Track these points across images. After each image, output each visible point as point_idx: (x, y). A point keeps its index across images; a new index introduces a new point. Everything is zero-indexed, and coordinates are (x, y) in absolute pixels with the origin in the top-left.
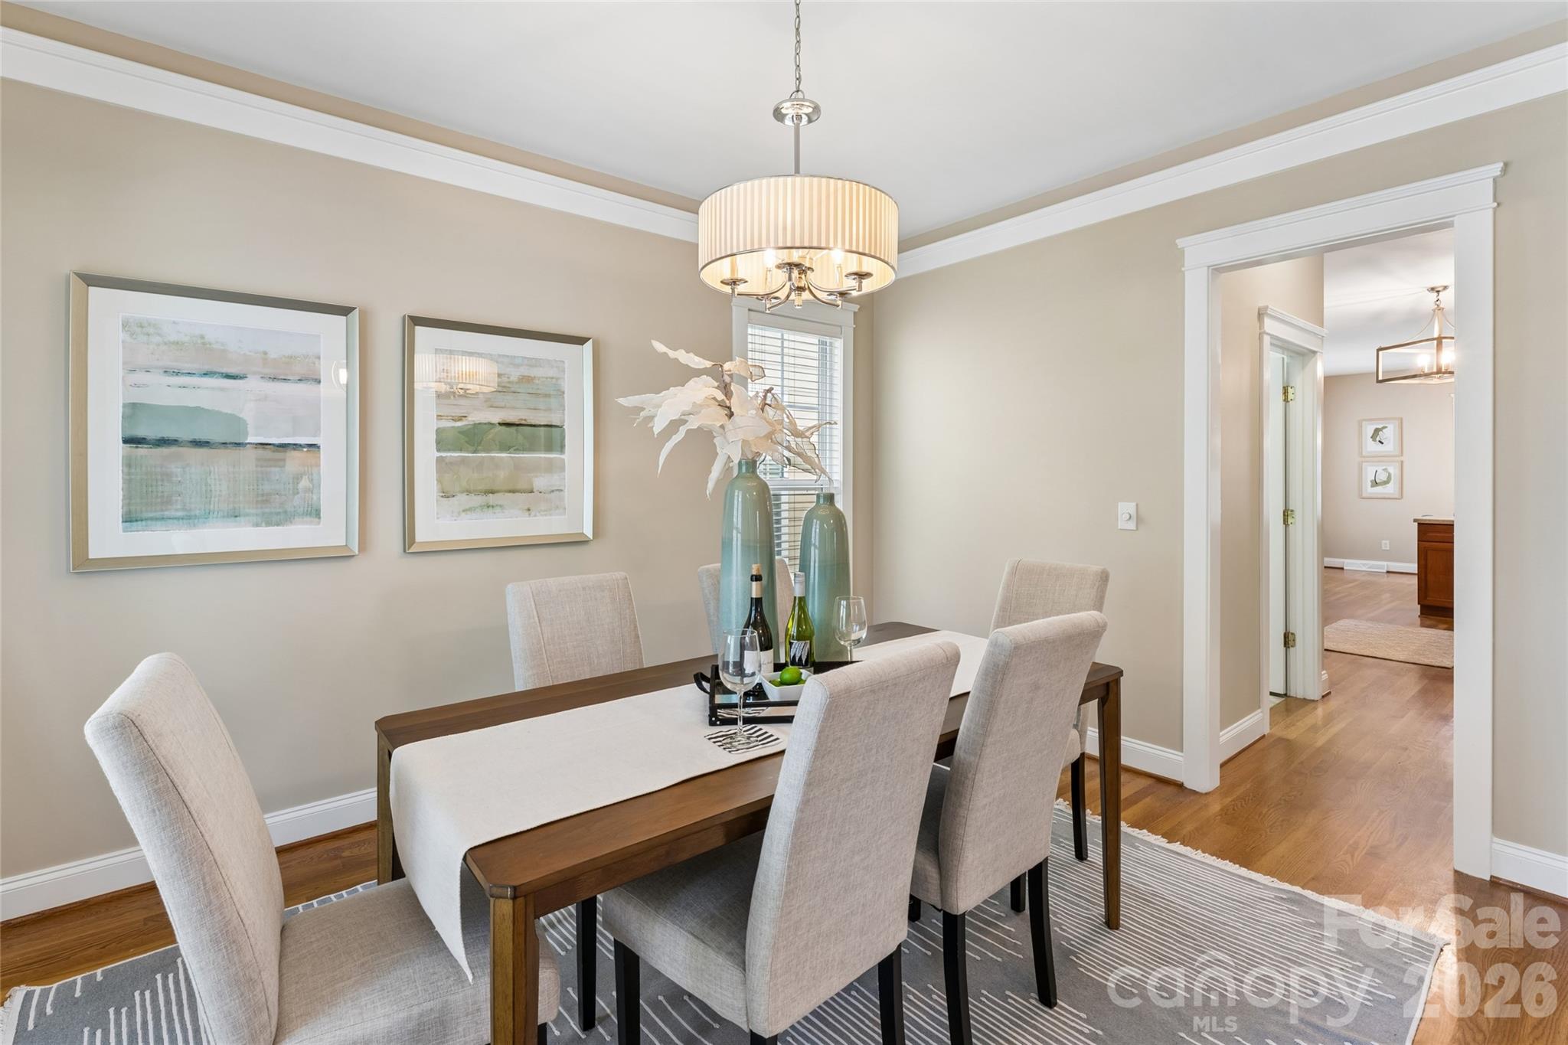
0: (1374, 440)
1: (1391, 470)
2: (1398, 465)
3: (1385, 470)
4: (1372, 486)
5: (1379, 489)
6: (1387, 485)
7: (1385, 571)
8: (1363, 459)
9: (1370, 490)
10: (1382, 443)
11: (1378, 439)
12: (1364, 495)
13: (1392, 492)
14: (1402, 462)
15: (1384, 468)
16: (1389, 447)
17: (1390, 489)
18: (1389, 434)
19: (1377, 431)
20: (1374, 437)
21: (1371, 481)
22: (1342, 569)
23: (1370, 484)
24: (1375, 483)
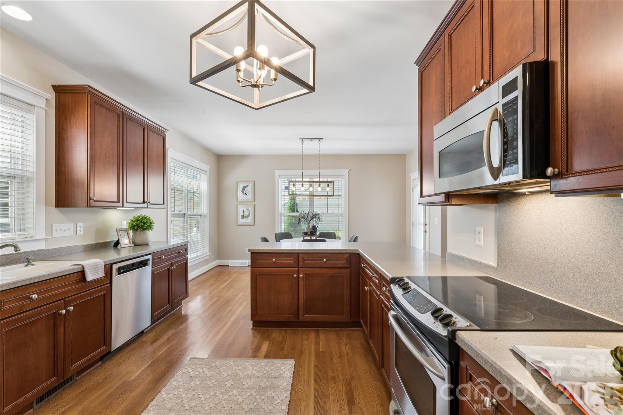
0: (243, 193)
1: (250, 209)
2: (253, 206)
3: (247, 209)
4: (242, 218)
5: (245, 220)
6: (248, 218)
7: (247, 265)
8: (238, 203)
9: (241, 221)
10: (246, 195)
11: (244, 192)
12: (238, 224)
13: (250, 221)
14: (255, 205)
15: (247, 208)
16: (249, 197)
17: (249, 220)
18: (249, 189)
19: (244, 187)
20: (243, 191)
21: (242, 216)
22: (228, 266)
23: (241, 217)
24: (243, 217)
